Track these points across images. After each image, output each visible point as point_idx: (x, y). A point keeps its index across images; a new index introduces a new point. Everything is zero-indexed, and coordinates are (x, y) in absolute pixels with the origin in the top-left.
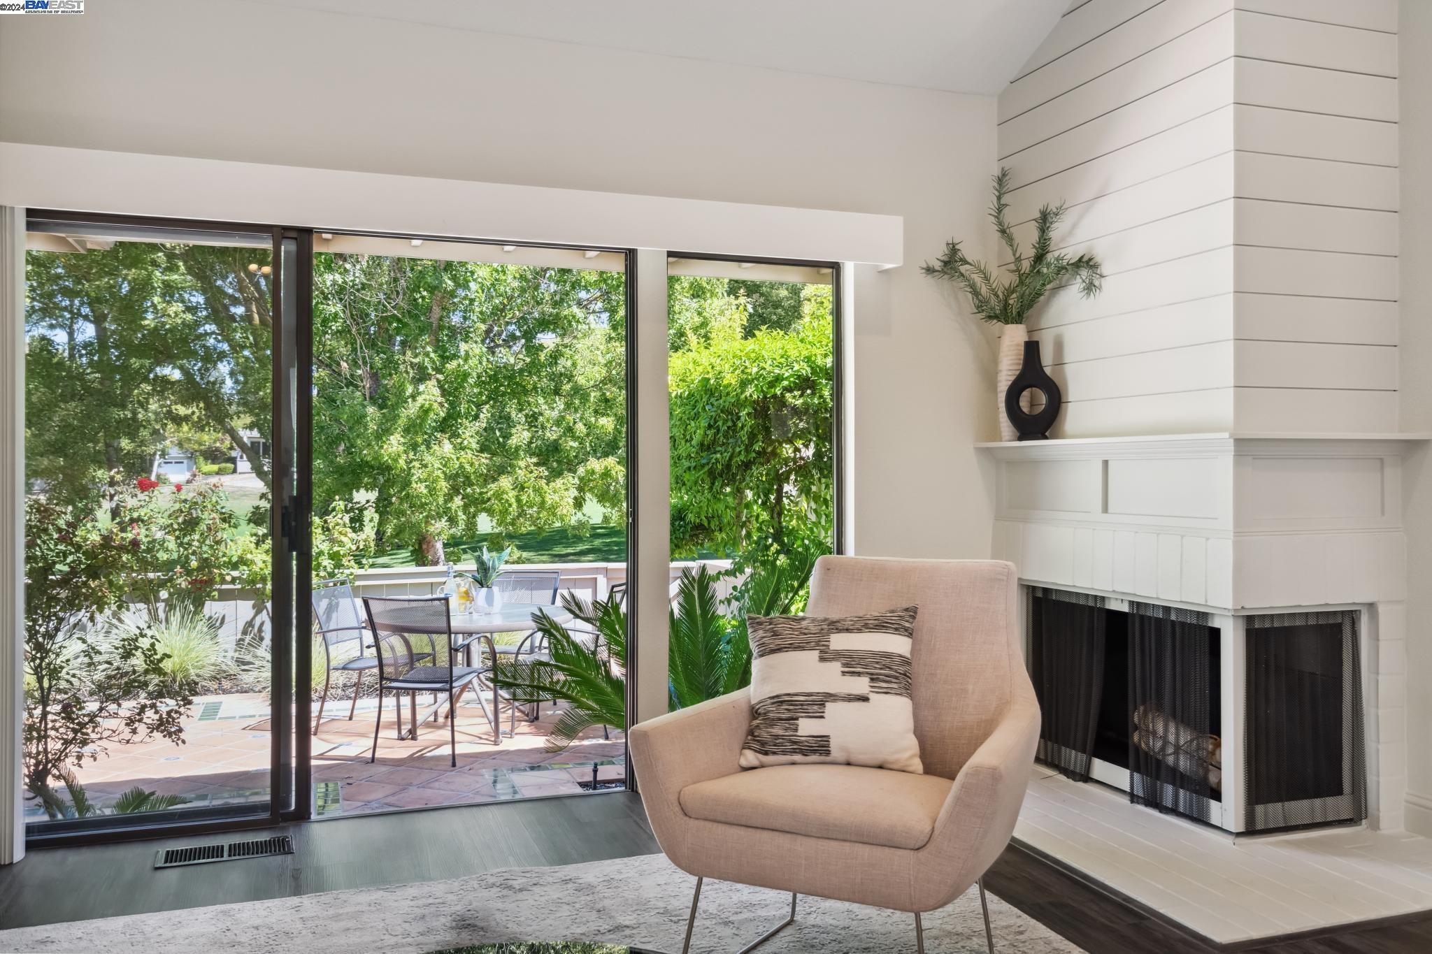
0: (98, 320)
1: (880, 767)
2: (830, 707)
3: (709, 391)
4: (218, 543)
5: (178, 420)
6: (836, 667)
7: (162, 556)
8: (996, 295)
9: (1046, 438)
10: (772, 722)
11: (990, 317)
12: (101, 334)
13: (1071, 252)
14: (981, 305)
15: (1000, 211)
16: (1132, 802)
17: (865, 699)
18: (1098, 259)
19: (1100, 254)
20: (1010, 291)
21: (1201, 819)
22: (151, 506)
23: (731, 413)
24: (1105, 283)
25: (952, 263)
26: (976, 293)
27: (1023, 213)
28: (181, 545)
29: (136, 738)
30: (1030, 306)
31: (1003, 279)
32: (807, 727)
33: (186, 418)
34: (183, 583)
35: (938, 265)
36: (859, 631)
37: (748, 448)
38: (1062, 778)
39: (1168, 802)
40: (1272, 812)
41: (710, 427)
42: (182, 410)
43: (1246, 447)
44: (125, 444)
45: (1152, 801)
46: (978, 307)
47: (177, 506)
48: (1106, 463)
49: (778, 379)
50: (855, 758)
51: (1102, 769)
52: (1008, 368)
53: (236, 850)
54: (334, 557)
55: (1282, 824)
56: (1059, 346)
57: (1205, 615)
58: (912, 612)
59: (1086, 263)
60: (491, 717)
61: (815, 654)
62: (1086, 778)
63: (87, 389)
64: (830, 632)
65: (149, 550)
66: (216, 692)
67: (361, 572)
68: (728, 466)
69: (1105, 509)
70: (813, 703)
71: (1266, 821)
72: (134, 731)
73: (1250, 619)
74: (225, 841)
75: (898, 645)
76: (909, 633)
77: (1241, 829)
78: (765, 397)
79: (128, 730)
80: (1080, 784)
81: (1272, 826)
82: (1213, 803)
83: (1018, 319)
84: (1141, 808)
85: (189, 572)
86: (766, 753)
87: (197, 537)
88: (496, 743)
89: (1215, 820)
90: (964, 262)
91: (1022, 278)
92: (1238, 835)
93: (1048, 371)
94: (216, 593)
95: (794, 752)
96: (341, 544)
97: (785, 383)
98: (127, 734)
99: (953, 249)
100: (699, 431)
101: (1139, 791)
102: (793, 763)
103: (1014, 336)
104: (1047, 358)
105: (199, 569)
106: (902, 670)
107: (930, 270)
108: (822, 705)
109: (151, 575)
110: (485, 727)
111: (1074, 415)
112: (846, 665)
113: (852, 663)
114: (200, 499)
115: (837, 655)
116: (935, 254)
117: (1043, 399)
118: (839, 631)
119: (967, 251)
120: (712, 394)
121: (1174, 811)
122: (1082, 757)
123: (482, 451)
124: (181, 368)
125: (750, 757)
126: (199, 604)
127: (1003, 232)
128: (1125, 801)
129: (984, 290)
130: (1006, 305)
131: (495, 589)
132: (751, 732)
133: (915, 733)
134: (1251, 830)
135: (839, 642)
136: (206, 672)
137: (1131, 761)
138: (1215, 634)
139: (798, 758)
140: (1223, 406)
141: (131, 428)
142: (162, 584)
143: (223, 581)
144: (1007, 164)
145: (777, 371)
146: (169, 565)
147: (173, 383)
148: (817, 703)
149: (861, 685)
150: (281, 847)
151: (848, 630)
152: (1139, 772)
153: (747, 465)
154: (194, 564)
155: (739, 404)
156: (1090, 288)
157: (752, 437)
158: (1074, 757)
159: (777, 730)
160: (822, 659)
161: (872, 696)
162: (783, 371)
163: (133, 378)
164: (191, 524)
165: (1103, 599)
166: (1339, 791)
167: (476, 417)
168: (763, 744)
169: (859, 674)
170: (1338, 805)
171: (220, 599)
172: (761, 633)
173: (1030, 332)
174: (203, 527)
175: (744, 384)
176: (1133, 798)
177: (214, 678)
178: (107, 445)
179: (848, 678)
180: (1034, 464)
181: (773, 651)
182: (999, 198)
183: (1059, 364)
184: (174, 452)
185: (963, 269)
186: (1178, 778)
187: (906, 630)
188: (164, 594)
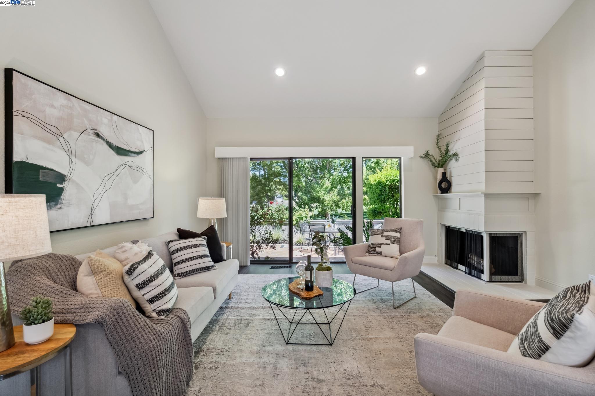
0: (264, 170)
1: (392, 257)
2: (382, 246)
3: (380, 183)
4: (284, 214)
5: (279, 189)
6: (384, 238)
7: (274, 217)
8: (436, 162)
9: (448, 193)
10: (371, 248)
11: (435, 167)
12: (265, 172)
13: (452, 153)
14: (433, 164)
15: (438, 143)
16: (465, 274)
17: (389, 244)
18: (458, 154)
19: (459, 152)
20: (440, 161)
21: (480, 278)
22: (272, 207)
23: (384, 187)
24: (460, 159)
25: (427, 155)
26: (432, 162)
27: (443, 143)
28: (277, 214)
29: (268, 248)
30: (444, 164)
31: (438, 158)
32: (378, 249)
33: (280, 189)
34: (278, 222)
35: (423, 156)
36: (389, 232)
37: (388, 195)
38: (452, 268)
39: (473, 274)
40: (498, 278)
41: (380, 190)
42: (279, 187)
43: (487, 195)
44: (269, 194)
45: (470, 274)
46: (432, 165)
47: (277, 207)
48: (460, 199)
49: (395, 180)
50: (387, 255)
51: (460, 267)
52: (439, 177)
53: (282, 267)
54: (306, 217)
55: (500, 281)
56: (451, 173)
57: (480, 233)
58: (401, 229)
59: (456, 155)
60: (334, 250)
61: (381, 236)
62: (457, 268)
63: (262, 183)
64: (384, 232)
65: (272, 215)
66: (283, 243)
67: (311, 220)
68: (384, 199)
69: (460, 209)
70: (379, 245)
71: (495, 280)
72: (268, 247)
73: (490, 234)
74: (281, 266)
75: (397, 235)
76: (400, 233)
77: (488, 280)
78: (392, 184)
79: (267, 247)
80: (455, 270)
81: (497, 281)
82: (482, 274)
83: (442, 167)
84: (467, 275)
85: (279, 220)
86: (370, 254)
87: (280, 213)
88: (335, 256)
89: (482, 278)
90: (429, 155)
91: (443, 158)
92: (488, 282)
93: (448, 179)
94: (284, 224)
95: (375, 253)
96: (307, 215)
97: (396, 181)
98: (266, 248)
99: (427, 152)
100: (378, 191)
101: (467, 271)
102: (375, 256)
103: (441, 171)
104: (448, 175)
105: (281, 219)
106: (397, 239)
107: (421, 157)
108: (381, 245)
109: (272, 220)
110: (333, 252)
111: (454, 188)
112: (386, 238)
113: (387, 238)
114: (280, 206)
115: (385, 236)
116: (423, 153)
117: (447, 184)
118: (386, 232)
119: (430, 153)
120: (381, 184)
121: (474, 276)
122: (456, 264)
123: (338, 195)
124: (279, 179)
125: (367, 254)
126: (281, 226)
127: (438, 148)
128: (464, 273)
129: (434, 161)
130: (439, 164)
131: (335, 224)
132: (368, 250)
133: (400, 252)
134: (491, 281)
135: (385, 234)
136: (282, 239)
137: (465, 265)
138: (482, 237)
139: (376, 255)
140: (482, 187)
141: (270, 191)
142: (274, 222)
143: (285, 222)
144: (440, 132)
145: (394, 178)
146: (275, 218)
147: (277, 182)
148: (380, 245)
149: (389, 242)
150: (290, 267)
151: (387, 232)
152: (467, 267)
153: (388, 199)
154: (280, 218)
155: (386, 185)
156: (456, 160)
157: (389, 193)
158: (455, 264)
159: (372, 249)
160: (382, 237)
161: (390, 244)
162: (395, 178)
163: (270, 180)
164: (279, 211)
165: (460, 229)
166: (517, 274)
167: (337, 188)
168: (370, 252)
169: (388, 240)
170: (516, 278)
171: (285, 225)
172: (371, 232)
173: (445, 170)
174: (281, 211)
175: (387, 181)
176: (466, 273)
177: (283, 240)
178: (266, 194)
179: (386, 240)
180: (446, 199)
181: (373, 235)
182: (437, 141)
183: (451, 177)
184: (279, 195)
185: (429, 156)
186: (476, 269)
187: (399, 232)
188: (274, 224)
